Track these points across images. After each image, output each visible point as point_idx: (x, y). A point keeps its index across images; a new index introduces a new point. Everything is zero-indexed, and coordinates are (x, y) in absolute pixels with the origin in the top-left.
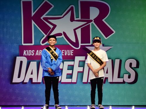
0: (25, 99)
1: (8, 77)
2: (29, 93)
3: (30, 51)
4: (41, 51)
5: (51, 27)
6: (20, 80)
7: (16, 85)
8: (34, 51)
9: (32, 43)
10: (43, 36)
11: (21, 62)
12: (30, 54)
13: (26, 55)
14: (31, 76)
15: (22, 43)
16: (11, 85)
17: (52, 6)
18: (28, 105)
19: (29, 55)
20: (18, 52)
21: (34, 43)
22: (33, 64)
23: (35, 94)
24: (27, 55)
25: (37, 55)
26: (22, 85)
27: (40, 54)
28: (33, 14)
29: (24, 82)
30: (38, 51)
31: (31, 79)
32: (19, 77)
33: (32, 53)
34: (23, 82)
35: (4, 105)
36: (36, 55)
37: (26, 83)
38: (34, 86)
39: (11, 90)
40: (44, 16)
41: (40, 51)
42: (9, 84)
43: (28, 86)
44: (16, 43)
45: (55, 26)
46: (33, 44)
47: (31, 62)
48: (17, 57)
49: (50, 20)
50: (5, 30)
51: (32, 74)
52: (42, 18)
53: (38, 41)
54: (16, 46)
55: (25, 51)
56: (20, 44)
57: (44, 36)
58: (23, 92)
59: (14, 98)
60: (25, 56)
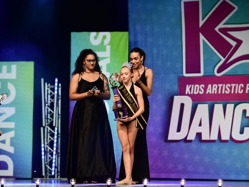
0: (190, 168)
1: (160, 130)
2: (197, 158)
3: (197, 87)
4: (215, 87)
5: (234, 44)
6: (180, 136)
7: (174, 144)
8: (203, 86)
9: (199, 72)
10: (219, 60)
11: (182, 105)
12: (196, 91)
13: (189, 93)
14: (199, 130)
15: (182, 73)
16: (166, 143)
17: (234, 8)
18: (194, 178)
19: (195, 93)
20: (176, 88)
21: (204, 73)
22: (203, 109)
23: (207, 160)
24: (192, 93)
25: (209, 93)
26: (183, 145)
27: (215, 91)
28: (201, 23)
29: (188, 139)
30: (210, 86)
31: (199, 135)
32: (179, 130)
33: (200, 90)
34: (185, 140)
35: (154, 177)
36: (207, 93)
37: (190, 141)
38: (204, 146)
39: (165, 153)
40: (221, 26)
41: (214, 85)
42: (163, 143)
43: (193, 146)
44: (174, 73)
45: (239, 42)
46: (201, 74)
47: (199, 105)
48: (175, 97)
49: (231, 33)
50: (155, 51)
51: (200, 125)
52: (217, 29)
53: (210, 69)
54: (173, 77)
55: (187, 86)
56: (181, 75)
57: (221, 60)
58: (186, 156)
59: (170, 166)
60: (188, 95)
